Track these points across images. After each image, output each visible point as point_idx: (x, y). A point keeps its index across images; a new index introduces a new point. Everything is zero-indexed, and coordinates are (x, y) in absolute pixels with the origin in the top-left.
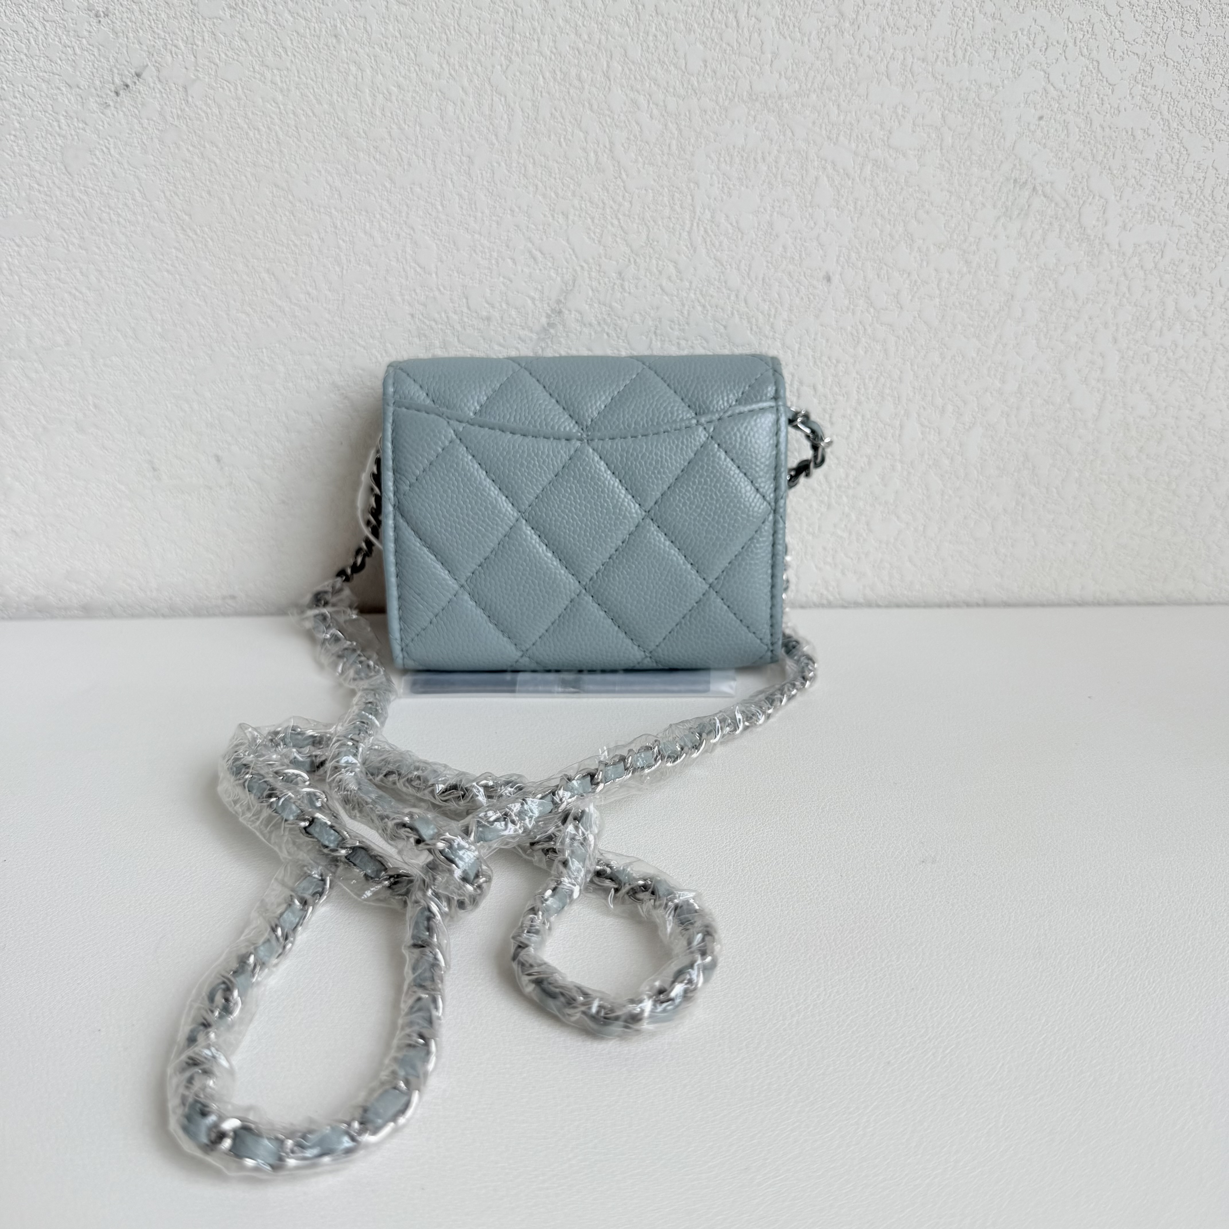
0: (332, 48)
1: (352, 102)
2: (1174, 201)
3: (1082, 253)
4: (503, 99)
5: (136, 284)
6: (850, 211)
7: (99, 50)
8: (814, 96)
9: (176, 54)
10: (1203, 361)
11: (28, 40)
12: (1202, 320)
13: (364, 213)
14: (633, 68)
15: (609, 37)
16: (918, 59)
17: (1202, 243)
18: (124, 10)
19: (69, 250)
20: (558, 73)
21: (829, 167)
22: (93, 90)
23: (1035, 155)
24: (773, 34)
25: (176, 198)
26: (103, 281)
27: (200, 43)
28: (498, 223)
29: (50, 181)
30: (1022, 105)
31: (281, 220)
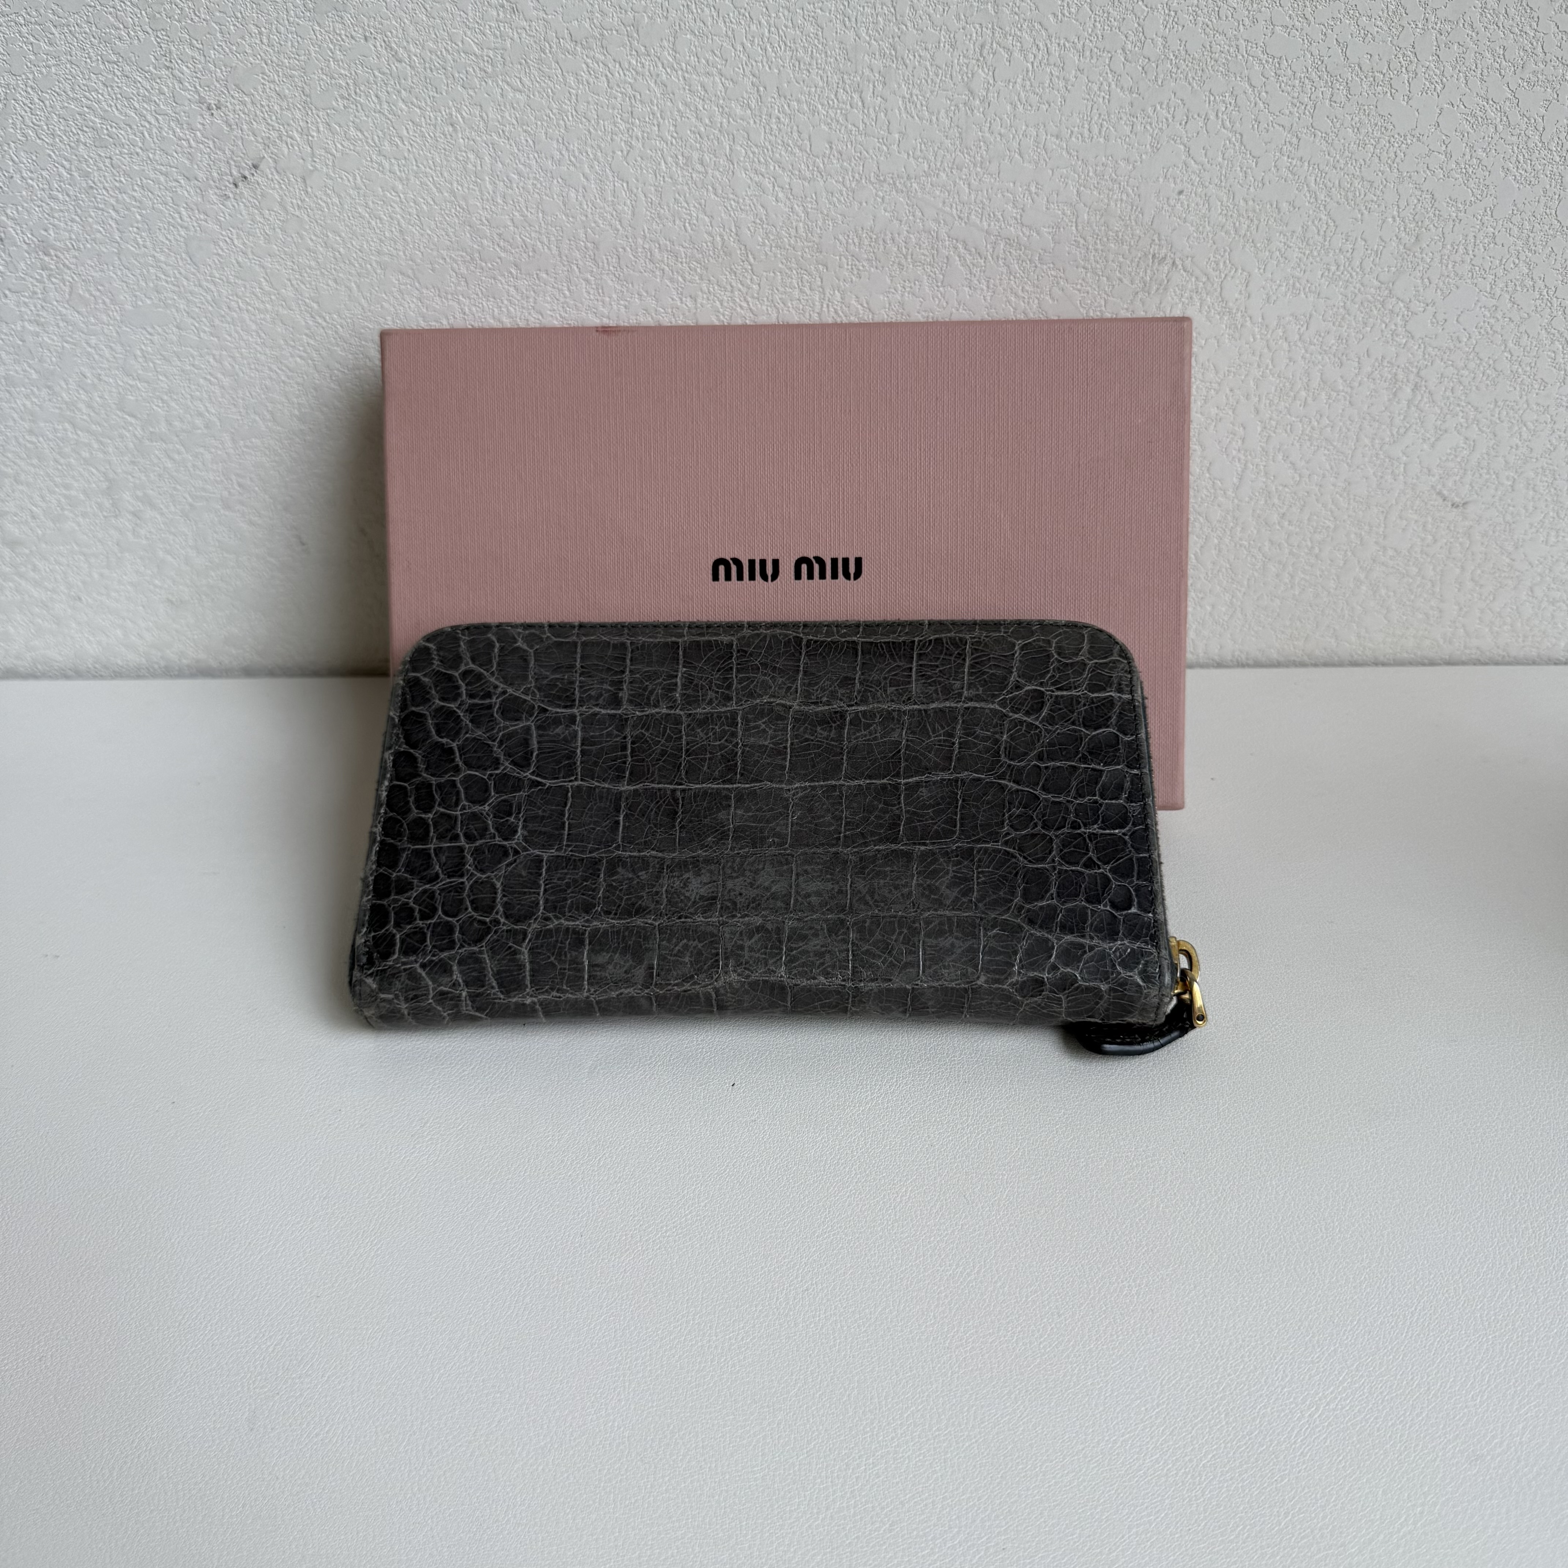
0: (449, 137)
1: (473, 189)
2: (1320, 273)
3: (1224, 326)
4: (625, 185)
5: (270, 369)
6: (982, 290)
7: (214, 142)
8: (943, 176)
9: (292, 145)
10: (1349, 430)
11: (143, 133)
12: (1349, 390)
13: (492, 299)
14: (756, 151)
15: (731, 120)
16: (1052, 135)
17: (1349, 315)
18: (236, 102)
19: (200, 338)
20: (680, 157)
21: (960, 246)
22: (212, 182)
23: (1174, 230)
24: (900, 114)
25: (303, 286)
26: (237, 366)
27: (315, 134)
28: (626, 307)
29: (176, 272)
30: (1161, 180)
31: (410, 307)
